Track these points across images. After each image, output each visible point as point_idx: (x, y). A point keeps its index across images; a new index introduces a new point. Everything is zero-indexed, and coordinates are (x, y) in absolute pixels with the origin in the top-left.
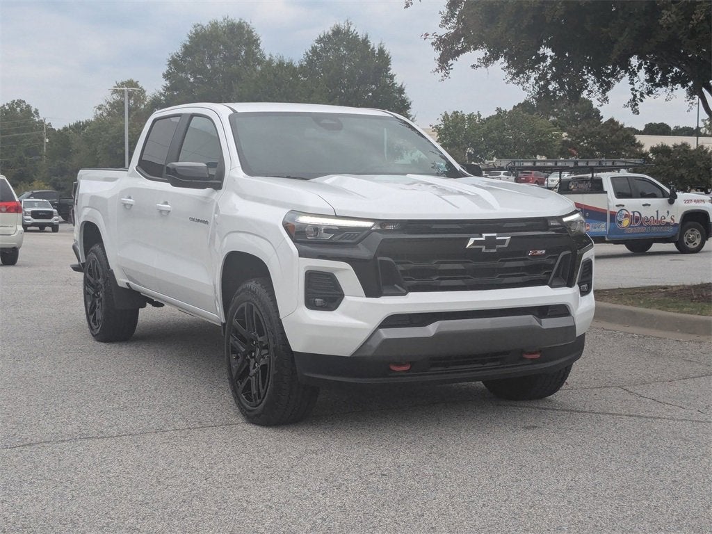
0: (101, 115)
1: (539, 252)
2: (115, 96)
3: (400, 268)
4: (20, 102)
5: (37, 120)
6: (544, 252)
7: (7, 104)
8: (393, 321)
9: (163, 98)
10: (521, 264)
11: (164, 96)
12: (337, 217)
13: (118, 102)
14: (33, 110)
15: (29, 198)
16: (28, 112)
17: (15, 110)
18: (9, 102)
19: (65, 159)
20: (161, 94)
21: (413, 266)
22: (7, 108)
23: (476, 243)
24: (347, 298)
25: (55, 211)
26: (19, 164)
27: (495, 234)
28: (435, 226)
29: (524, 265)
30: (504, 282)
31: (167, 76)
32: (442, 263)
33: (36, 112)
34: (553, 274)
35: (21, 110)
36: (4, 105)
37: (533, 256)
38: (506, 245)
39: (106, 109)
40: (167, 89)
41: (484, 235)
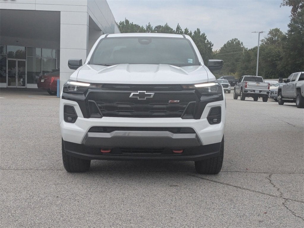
0: (263, 44)
1: (176, 101)
2: (269, 36)
3: (99, 105)
4: (236, 39)
5: (242, 47)
6: (179, 101)
7: (230, 40)
8: (93, 129)
9: (287, 35)
10: (164, 106)
11: (288, 34)
12: (77, 81)
13: (270, 38)
14: (241, 42)
15: (222, 79)
16: (238, 43)
17: (233, 43)
18: (231, 40)
19: (248, 63)
20: (286, 34)
21: (105, 104)
22: (230, 42)
23: (134, 95)
24: (78, 118)
25: (230, 84)
26: (232, 65)
27: (145, 92)
28: (117, 87)
29: (166, 107)
30: (153, 114)
31: (289, 26)
32: (119, 104)
33: (242, 43)
34: (184, 112)
35: (236, 42)
36: (229, 41)
37: (171, 103)
38: (152, 97)
39: (265, 41)
40: (289, 31)
41: (139, 92)
